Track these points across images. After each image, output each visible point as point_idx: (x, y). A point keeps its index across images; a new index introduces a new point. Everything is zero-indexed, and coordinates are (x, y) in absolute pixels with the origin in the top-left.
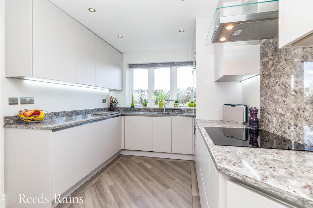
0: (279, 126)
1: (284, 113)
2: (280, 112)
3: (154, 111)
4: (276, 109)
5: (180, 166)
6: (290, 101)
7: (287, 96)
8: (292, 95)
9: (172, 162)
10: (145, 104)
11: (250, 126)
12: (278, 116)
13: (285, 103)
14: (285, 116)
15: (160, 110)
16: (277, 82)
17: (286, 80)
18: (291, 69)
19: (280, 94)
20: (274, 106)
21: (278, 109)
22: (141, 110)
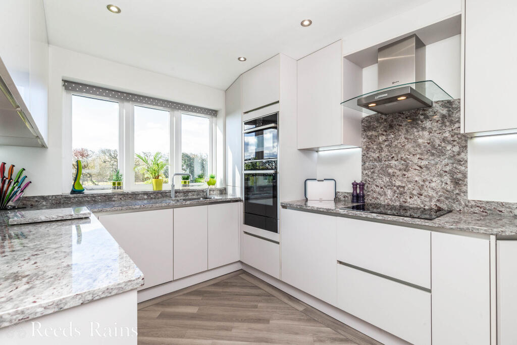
0: (397, 197)
1: (404, 185)
2: (397, 184)
3: (146, 197)
4: (391, 182)
5: (234, 286)
6: (413, 174)
7: (409, 170)
8: (415, 169)
9: (214, 285)
10: (118, 184)
11: (357, 202)
12: (395, 188)
13: (406, 176)
14: (406, 188)
15: (160, 195)
16: (393, 157)
17: (407, 156)
18: (413, 147)
19: (398, 168)
20: (388, 180)
21: (394, 182)
22: (113, 199)
